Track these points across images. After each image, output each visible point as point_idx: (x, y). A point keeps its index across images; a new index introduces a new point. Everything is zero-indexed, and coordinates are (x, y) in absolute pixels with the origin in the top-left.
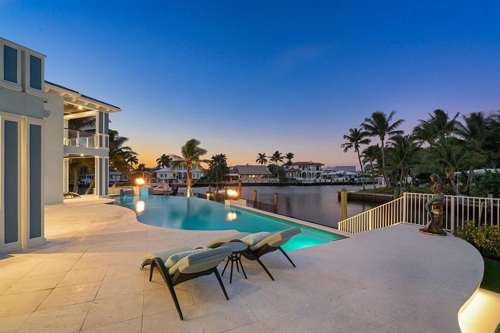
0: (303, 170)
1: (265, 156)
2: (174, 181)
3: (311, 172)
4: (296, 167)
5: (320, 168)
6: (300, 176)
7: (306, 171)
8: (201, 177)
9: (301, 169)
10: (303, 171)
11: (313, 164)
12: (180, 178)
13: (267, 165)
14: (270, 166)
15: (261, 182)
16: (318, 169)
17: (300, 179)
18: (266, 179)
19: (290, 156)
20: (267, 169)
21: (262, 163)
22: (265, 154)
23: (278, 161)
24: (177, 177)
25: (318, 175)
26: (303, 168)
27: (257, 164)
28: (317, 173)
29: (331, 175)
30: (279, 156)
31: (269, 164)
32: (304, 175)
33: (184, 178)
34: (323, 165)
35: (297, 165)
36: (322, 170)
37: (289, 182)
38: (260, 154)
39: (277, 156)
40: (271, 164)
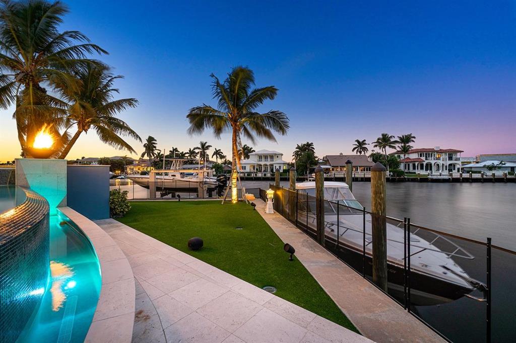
0: (426, 159)
1: (365, 144)
2: (252, 174)
3: (440, 162)
4: (414, 156)
5: (454, 157)
6: (422, 168)
7: (433, 162)
8: (284, 170)
9: (423, 158)
10: (427, 161)
11: (441, 152)
12: (260, 171)
13: (368, 154)
14: (372, 155)
15: (363, 176)
16: (450, 158)
17: (423, 172)
18: (368, 172)
19: (406, 139)
20: (369, 159)
21: (360, 152)
22: (365, 141)
23: (387, 147)
24: (257, 169)
25: (451, 167)
26: (426, 157)
27: (354, 153)
28: (450, 165)
29: (471, 168)
30: (389, 140)
31: (371, 152)
32: (429, 167)
33: (265, 171)
34: (461, 152)
35: (416, 152)
36: (457, 159)
37: (406, 177)
38: (358, 141)
39: (385, 141)
40: (374, 152)
